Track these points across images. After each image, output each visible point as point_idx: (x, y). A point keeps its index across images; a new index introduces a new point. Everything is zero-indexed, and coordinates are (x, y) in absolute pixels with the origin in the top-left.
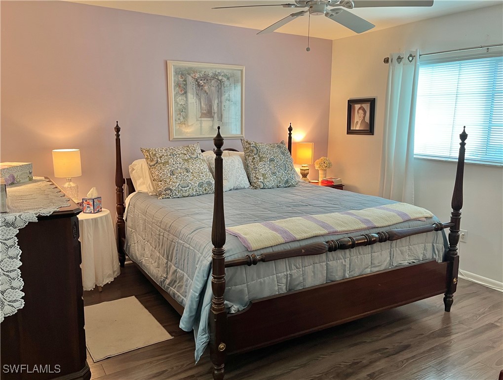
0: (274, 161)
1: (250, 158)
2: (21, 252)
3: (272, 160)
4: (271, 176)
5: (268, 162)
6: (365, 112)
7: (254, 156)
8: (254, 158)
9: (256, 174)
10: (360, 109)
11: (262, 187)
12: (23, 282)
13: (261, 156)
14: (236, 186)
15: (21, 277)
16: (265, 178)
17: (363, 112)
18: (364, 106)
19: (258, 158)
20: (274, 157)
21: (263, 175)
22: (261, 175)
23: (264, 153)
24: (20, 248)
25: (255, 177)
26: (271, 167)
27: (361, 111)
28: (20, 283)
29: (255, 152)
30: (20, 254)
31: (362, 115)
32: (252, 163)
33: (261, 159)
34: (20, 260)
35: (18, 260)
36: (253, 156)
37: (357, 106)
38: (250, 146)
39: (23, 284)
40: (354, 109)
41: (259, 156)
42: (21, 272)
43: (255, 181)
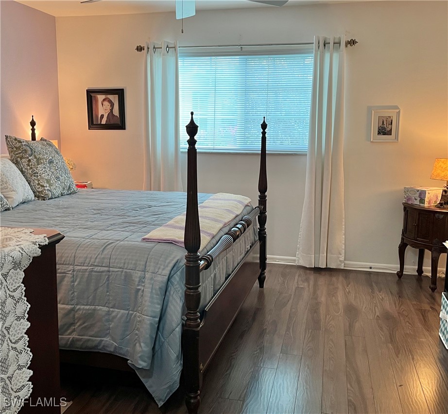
0: (53, 162)
1: (23, 160)
2: (29, 306)
3: (51, 162)
4: (55, 181)
5: (48, 165)
6: (112, 105)
7: (30, 158)
8: (29, 161)
9: (39, 181)
10: (104, 100)
11: (50, 197)
12: (31, 354)
13: (38, 157)
14: (24, 198)
15: (28, 347)
16: (50, 185)
17: (110, 105)
18: (111, 97)
19: (35, 160)
20: (53, 157)
21: (48, 181)
22: (45, 181)
23: (40, 154)
24: (27, 301)
25: (39, 184)
26: (52, 170)
27: (106, 103)
28: (27, 357)
29: (30, 152)
30: (28, 309)
31: (109, 108)
32: (29, 168)
33: (39, 161)
34: (28, 320)
35: (25, 319)
36: (28, 158)
37: (101, 97)
38: (22, 145)
39: (31, 357)
40: (97, 101)
41: (36, 157)
42: (28, 339)
43: (40, 190)
